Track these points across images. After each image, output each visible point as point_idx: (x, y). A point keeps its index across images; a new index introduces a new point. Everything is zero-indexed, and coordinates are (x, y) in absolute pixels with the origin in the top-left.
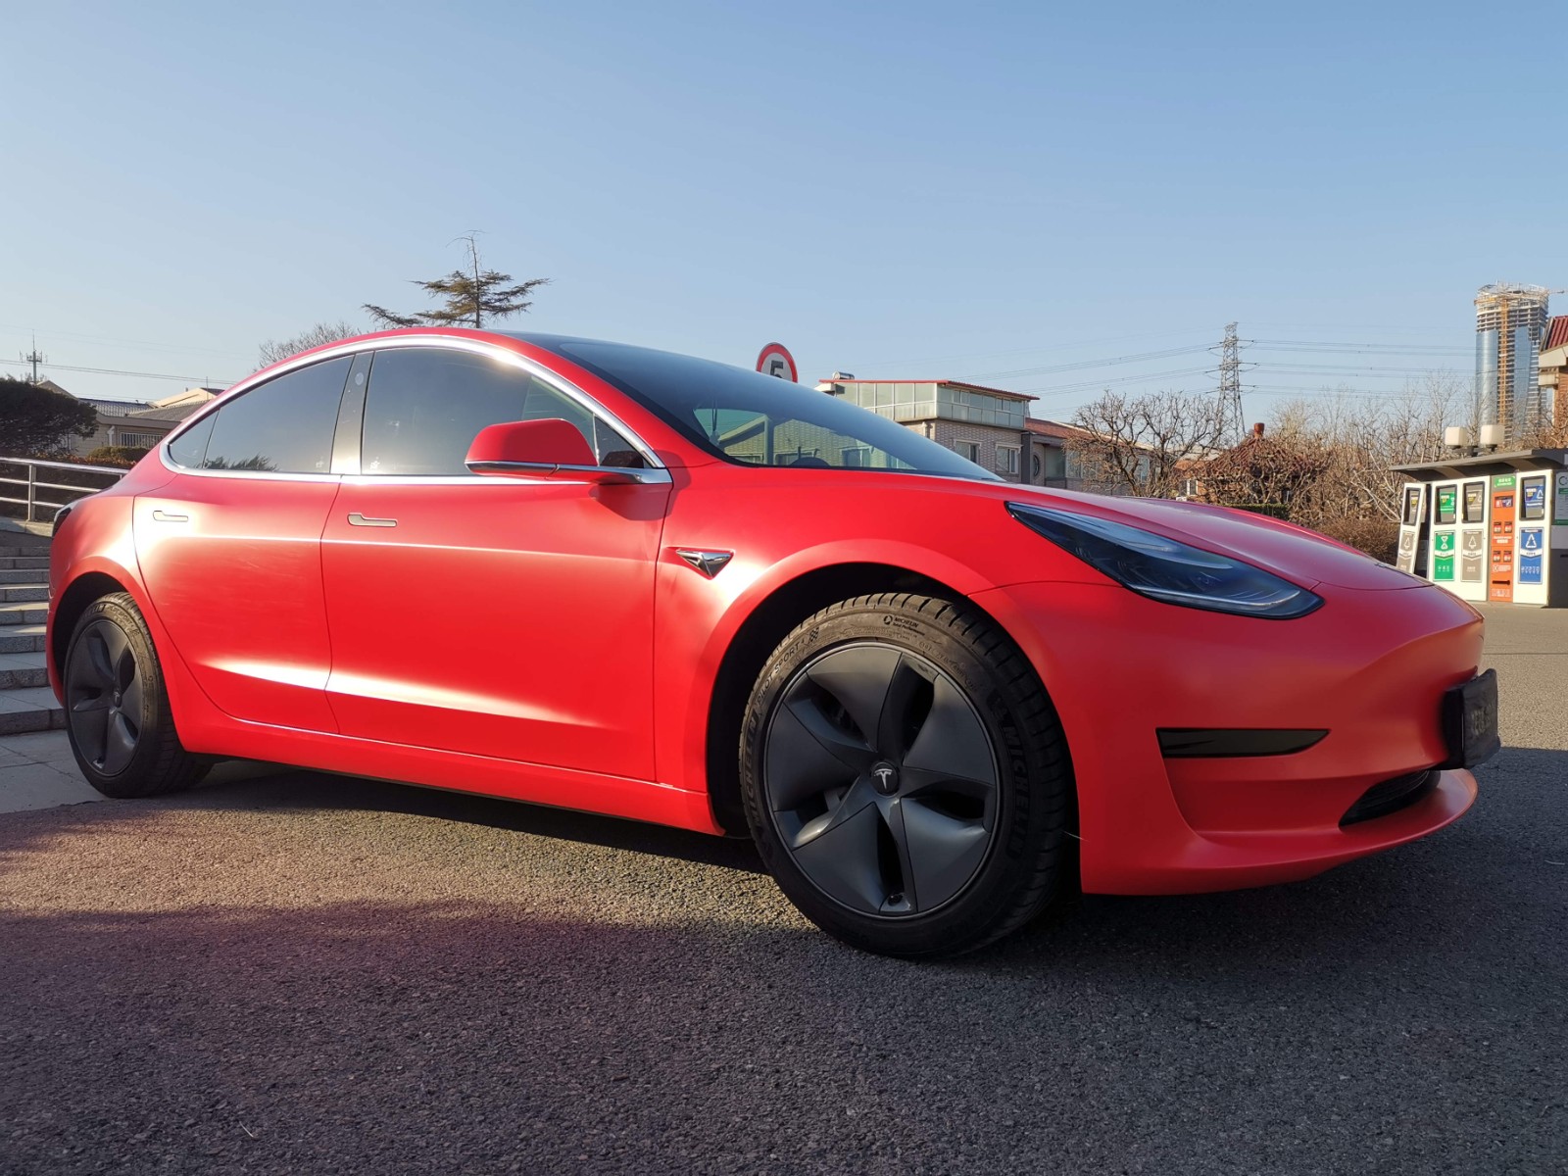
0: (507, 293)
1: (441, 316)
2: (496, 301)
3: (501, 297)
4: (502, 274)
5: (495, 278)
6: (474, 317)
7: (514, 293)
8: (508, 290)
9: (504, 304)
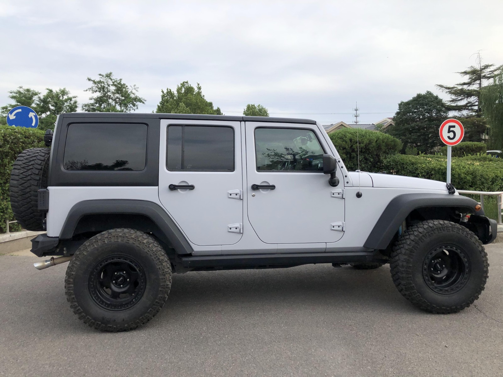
0: (492, 71)
1: (464, 84)
2: (488, 74)
3: (490, 73)
4: (490, 64)
5: (487, 67)
6: (478, 82)
7: (495, 70)
8: (493, 70)
9: (492, 75)
